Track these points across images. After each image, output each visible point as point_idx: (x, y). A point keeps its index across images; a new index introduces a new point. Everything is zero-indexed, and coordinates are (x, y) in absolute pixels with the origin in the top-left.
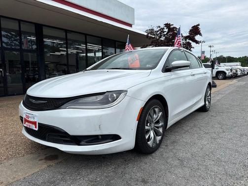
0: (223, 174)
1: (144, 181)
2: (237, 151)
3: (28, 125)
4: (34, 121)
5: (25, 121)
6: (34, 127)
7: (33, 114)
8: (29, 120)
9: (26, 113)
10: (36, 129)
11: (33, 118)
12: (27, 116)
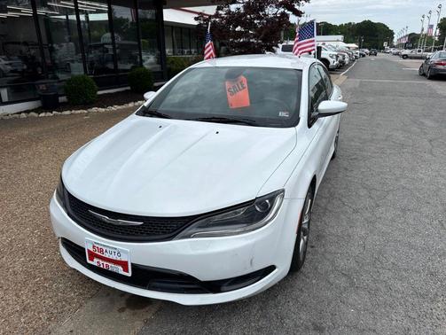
0: (412, 294)
1: (319, 328)
2: (410, 246)
3: (103, 264)
4: (119, 259)
5: (92, 256)
6: (120, 270)
7: (116, 247)
8: (104, 256)
9: (95, 243)
10: (129, 274)
11: (116, 254)
12: (97, 249)
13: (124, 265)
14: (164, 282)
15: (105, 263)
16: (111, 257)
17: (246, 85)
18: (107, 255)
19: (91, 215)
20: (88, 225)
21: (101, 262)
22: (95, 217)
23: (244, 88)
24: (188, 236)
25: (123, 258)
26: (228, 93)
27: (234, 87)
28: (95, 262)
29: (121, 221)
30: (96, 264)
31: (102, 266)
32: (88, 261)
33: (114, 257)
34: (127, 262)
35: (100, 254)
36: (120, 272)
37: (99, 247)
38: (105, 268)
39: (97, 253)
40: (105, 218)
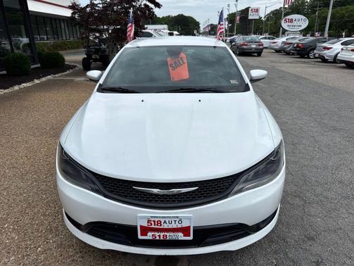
3: (159, 236)
4: (179, 226)
5: (145, 230)
6: (181, 236)
7: (177, 215)
8: (162, 227)
9: (152, 217)
10: (191, 238)
11: (177, 222)
12: (153, 223)
13: (185, 231)
14: (219, 236)
15: (162, 234)
16: (170, 226)
17: (185, 61)
18: (166, 226)
19: (138, 191)
20: (136, 202)
21: (157, 234)
22: (142, 192)
23: (184, 63)
24: (240, 191)
25: (185, 224)
26: (170, 68)
27: (175, 63)
28: (150, 236)
29: (175, 190)
30: (151, 238)
31: (158, 238)
32: (140, 237)
33: (174, 226)
34: (189, 227)
35: (156, 227)
36: (180, 238)
37: (156, 220)
38: (162, 238)
39: (153, 226)
40: (156, 191)
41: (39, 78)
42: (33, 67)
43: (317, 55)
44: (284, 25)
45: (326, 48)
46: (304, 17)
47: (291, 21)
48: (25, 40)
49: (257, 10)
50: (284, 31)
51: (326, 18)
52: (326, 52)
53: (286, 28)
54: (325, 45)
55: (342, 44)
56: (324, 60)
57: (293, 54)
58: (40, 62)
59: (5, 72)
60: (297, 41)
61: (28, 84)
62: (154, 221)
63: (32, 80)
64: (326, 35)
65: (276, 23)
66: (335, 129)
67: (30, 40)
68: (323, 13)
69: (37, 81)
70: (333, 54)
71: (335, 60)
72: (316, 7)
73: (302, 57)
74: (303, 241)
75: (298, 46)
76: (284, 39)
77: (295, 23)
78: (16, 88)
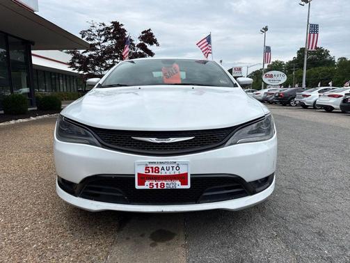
3: (156, 185)
4: (177, 173)
5: (143, 178)
6: (178, 185)
7: (175, 161)
8: (160, 174)
9: (150, 163)
10: (188, 187)
11: (174, 168)
12: (150, 169)
13: (182, 178)
15: (159, 183)
16: (168, 173)
17: (178, 71)
18: (163, 173)
21: (155, 183)
23: (176, 73)
24: (235, 143)
25: (182, 171)
28: (147, 185)
30: (148, 187)
31: (155, 187)
32: (137, 187)
33: (171, 172)
34: (187, 174)
35: (154, 174)
36: (178, 187)
37: (154, 166)
38: (159, 188)
39: (151, 173)
40: (154, 140)
41: (35, 116)
42: (29, 109)
43: (297, 102)
44: (265, 80)
45: (304, 96)
46: (282, 73)
47: (271, 76)
48: (25, 90)
49: (240, 69)
50: (266, 86)
51: (302, 77)
52: (305, 99)
53: (268, 83)
54: (303, 93)
55: (319, 92)
56: (304, 107)
57: (275, 103)
58: (37, 106)
59: (2, 112)
60: (278, 91)
61: (25, 120)
62: (152, 168)
63: (29, 117)
64: (304, 86)
65: (257, 81)
66: (322, 146)
67: (30, 90)
68: (299, 73)
69: (32, 118)
70: (312, 101)
71: (315, 107)
72: (292, 68)
73: (284, 105)
74: (302, 219)
75: (279, 96)
76: (266, 91)
77: (275, 78)
78: (12, 122)
